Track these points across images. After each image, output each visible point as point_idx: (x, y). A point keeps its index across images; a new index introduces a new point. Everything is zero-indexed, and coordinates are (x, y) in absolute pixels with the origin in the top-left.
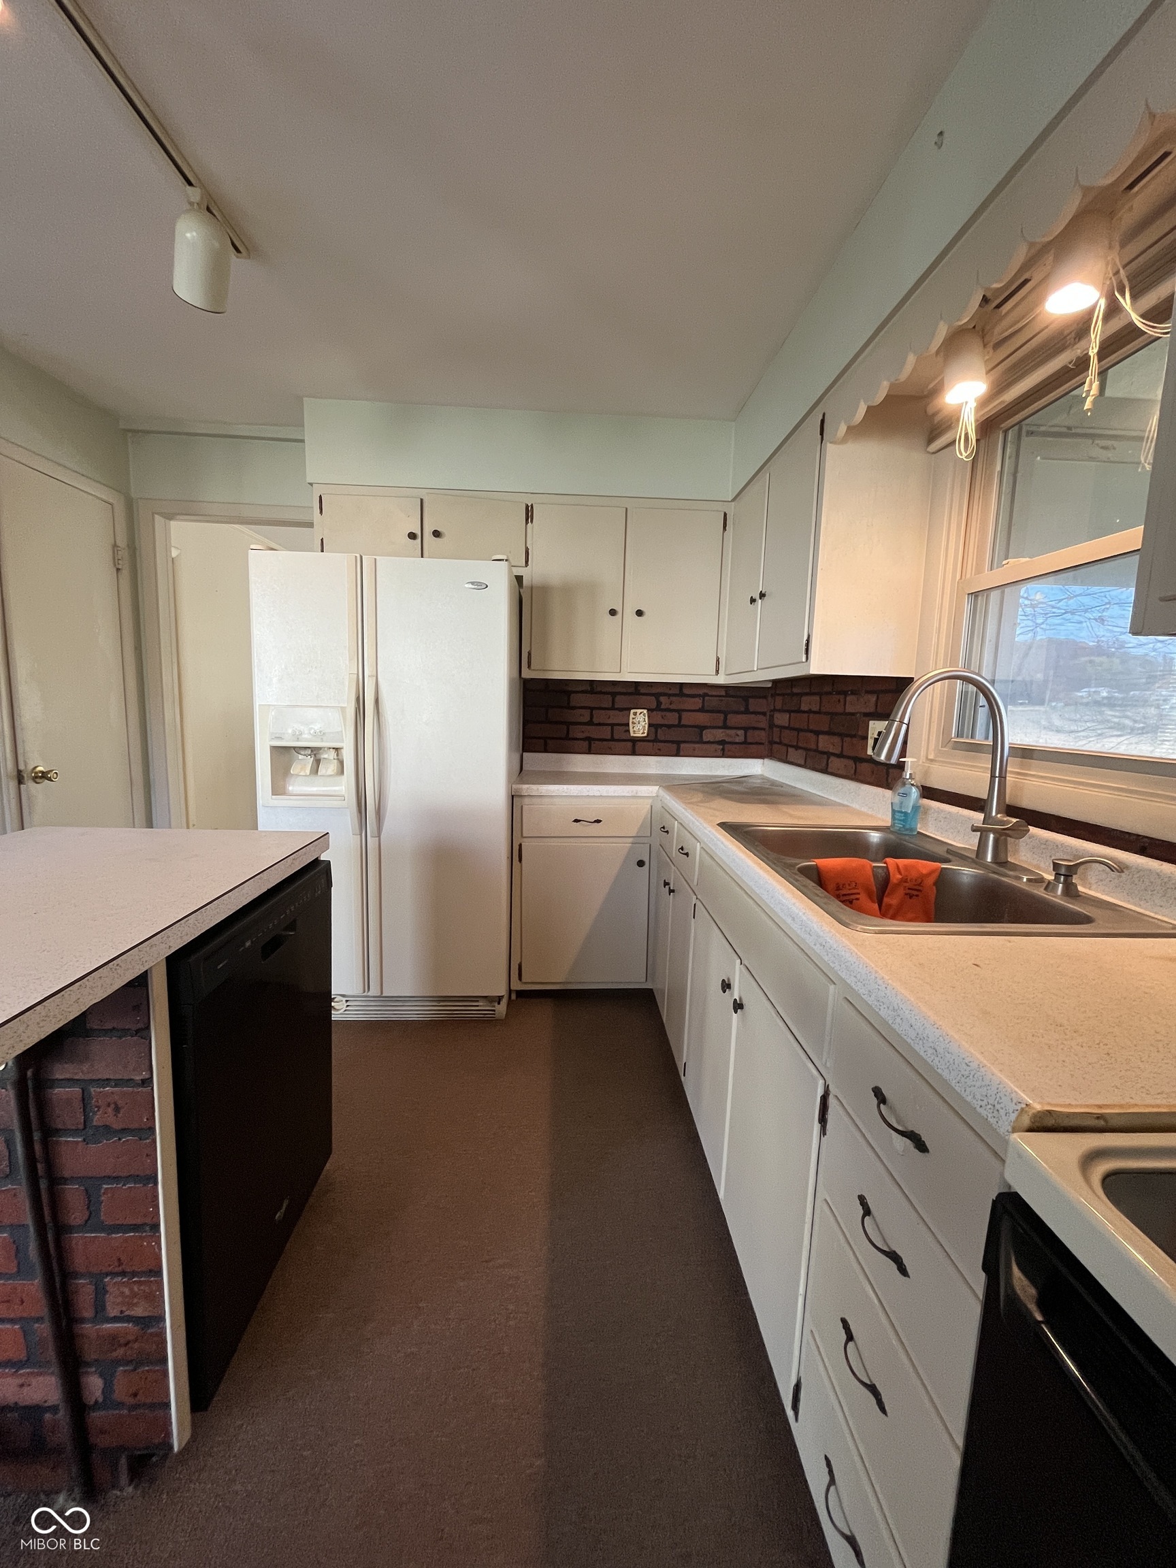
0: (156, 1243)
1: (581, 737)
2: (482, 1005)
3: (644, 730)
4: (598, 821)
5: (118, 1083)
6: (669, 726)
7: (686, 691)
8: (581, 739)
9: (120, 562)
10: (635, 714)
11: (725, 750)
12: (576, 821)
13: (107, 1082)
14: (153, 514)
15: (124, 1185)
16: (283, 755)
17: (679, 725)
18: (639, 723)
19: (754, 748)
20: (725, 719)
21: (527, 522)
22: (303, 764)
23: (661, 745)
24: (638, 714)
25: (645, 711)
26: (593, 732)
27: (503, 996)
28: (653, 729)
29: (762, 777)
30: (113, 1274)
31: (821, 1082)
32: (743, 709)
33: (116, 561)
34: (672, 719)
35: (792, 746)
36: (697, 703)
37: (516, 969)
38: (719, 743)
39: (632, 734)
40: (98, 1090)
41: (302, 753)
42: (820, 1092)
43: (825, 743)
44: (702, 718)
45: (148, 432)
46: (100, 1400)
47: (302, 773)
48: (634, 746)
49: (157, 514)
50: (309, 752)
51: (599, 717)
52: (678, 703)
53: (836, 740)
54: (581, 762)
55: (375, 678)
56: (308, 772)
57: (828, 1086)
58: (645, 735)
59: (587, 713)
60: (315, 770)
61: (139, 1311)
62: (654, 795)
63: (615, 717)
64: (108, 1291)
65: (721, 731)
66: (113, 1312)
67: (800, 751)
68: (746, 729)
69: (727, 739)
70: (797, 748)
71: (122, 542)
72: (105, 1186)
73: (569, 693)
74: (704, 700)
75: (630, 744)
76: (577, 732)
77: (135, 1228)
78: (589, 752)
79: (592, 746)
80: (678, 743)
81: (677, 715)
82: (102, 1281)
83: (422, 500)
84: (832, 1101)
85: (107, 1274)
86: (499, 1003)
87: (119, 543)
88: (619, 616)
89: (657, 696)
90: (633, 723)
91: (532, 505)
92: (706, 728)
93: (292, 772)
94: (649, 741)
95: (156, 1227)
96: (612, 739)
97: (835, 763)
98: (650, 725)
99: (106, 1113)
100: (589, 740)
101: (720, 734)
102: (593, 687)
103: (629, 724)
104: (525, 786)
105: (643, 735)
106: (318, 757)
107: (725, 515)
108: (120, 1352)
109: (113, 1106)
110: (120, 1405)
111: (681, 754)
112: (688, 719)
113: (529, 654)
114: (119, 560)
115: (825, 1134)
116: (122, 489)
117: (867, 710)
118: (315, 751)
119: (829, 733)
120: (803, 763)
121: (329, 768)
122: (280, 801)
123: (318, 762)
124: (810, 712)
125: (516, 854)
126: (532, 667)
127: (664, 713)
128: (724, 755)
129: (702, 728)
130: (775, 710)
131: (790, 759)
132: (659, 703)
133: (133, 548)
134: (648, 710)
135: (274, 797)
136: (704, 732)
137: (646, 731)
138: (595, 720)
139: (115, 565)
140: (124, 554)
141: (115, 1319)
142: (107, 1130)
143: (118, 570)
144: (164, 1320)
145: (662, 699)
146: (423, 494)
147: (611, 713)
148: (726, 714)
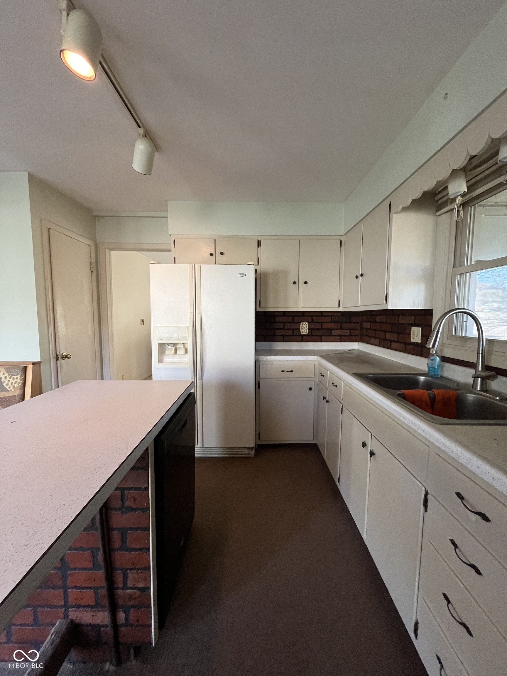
0: (148, 556)
1: (280, 334)
2: (246, 451)
3: (307, 331)
4: (292, 371)
5: (136, 489)
6: (317, 329)
7: (324, 314)
8: (280, 336)
9: (93, 268)
10: (303, 324)
11: (342, 339)
12: (283, 371)
13: (131, 489)
14: (105, 248)
15: (136, 531)
16: (162, 346)
17: (321, 329)
18: (304, 328)
19: (353, 338)
20: (341, 326)
21: (258, 247)
22: (170, 350)
23: (314, 337)
24: (304, 324)
25: (307, 323)
26: (285, 332)
27: (253, 447)
28: (310, 331)
29: (358, 350)
30: (131, 569)
31: (424, 488)
32: (349, 321)
33: (91, 268)
34: (318, 326)
35: (373, 337)
36: (329, 319)
37: (258, 435)
38: (338, 336)
39: (301, 333)
40: (128, 492)
41: (170, 345)
42: (423, 493)
43: (388, 336)
44: (331, 326)
45: (103, 217)
46: (124, 622)
47: (170, 354)
48: (302, 338)
49: (107, 248)
50: (173, 345)
51: (287, 326)
52: (321, 319)
53: (395, 335)
54: (280, 346)
55: (200, 314)
56: (173, 354)
57: (427, 491)
58: (307, 333)
59: (282, 325)
60: (176, 352)
61: (141, 585)
62: (316, 359)
63: (294, 326)
64: (128, 576)
65: (339, 330)
66: (130, 584)
67: (376, 339)
68: (350, 330)
69: (342, 334)
70: (375, 338)
71: (93, 260)
72: (129, 532)
73: (275, 316)
74: (332, 318)
75: (301, 337)
76: (279, 333)
77: (140, 549)
78: (284, 341)
79: (285, 338)
80: (321, 336)
81: (320, 324)
82: (126, 572)
83: (215, 240)
84: (429, 497)
85: (128, 569)
86: (252, 450)
87: (92, 261)
88: (297, 284)
89: (312, 316)
90: (302, 328)
91: (260, 240)
92: (333, 329)
93: (166, 353)
94: (309, 336)
95: (149, 549)
96: (293, 335)
97: (394, 345)
98: (309, 329)
99: (130, 501)
100: (284, 336)
101: (339, 332)
102: (284, 314)
103: (300, 329)
104: (261, 357)
105: (306, 333)
106: (176, 347)
107: (341, 241)
108: (132, 603)
109: (133, 499)
110: (131, 625)
111: (323, 341)
112: (325, 326)
113: (260, 301)
114: (92, 268)
115: (426, 511)
116: (93, 238)
117: (411, 323)
118: (175, 345)
119: (390, 332)
120: (378, 344)
121: (181, 351)
122: (161, 365)
123: (176, 349)
124: (381, 323)
125: (258, 385)
126: (261, 307)
127: (315, 324)
128: (341, 341)
129: (332, 330)
130: (363, 321)
131: (371, 342)
132: (313, 320)
133: (97, 263)
134: (309, 323)
135: (159, 364)
136: (332, 331)
137: (307, 332)
138: (286, 328)
139: (91, 270)
140: (94, 265)
141: (131, 588)
142: (131, 509)
143: (92, 272)
144: (150, 589)
145: (314, 318)
146: (216, 237)
147: (292, 324)
148: (341, 323)
